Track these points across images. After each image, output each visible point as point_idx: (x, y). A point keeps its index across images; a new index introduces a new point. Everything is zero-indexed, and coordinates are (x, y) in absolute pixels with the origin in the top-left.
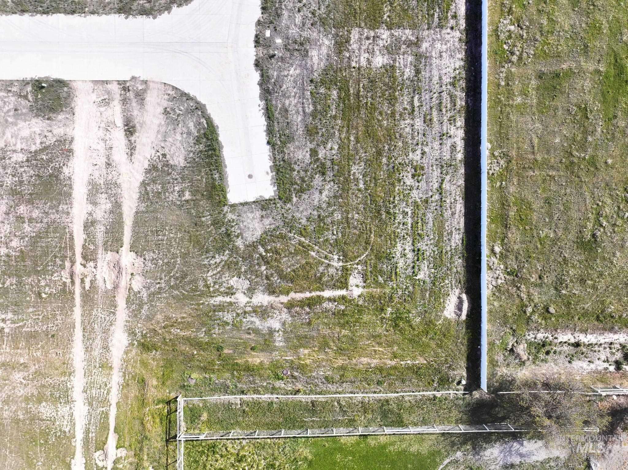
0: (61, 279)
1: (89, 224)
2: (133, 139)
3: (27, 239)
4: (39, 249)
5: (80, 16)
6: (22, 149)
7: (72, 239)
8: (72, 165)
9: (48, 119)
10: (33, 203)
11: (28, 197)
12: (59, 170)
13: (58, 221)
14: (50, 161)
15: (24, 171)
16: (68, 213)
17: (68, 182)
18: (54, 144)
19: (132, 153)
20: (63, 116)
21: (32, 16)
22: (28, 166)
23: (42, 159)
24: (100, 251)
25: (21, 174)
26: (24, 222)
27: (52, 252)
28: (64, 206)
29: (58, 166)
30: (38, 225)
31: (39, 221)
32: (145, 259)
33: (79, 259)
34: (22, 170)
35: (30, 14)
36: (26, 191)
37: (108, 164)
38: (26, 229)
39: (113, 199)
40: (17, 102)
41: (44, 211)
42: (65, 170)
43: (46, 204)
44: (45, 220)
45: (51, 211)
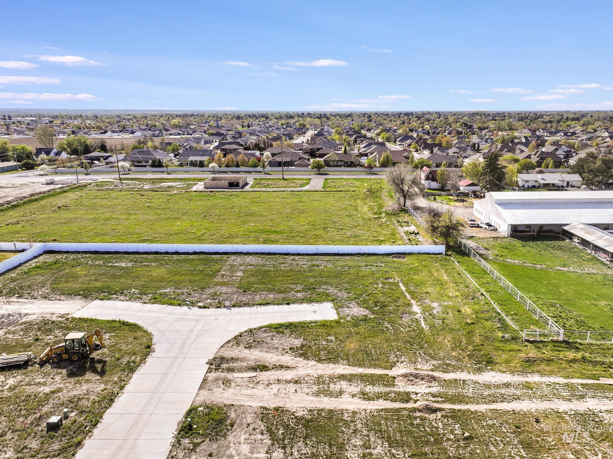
0: (439, 419)
1: (365, 396)
2: (270, 367)
3: (394, 451)
4: (405, 439)
5: (119, 397)
6: (267, 453)
7: (386, 410)
8: (295, 409)
9: (232, 426)
10: (343, 444)
11: (335, 449)
12: (299, 419)
13: (365, 421)
14: (287, 427)
15: (298, 451)
16: (354, 413)
17: (315, 412)
18: (265, 422)
19: (286, 367)
20: (233, 413)
21: (90, 437)
22: (291, 448)
23: (283, 434)
24: (396, 389)
25: (301, 454)
26: (371, 454)
27: (406, 427)
28: (346, 416)
29: (294, 420)
30: (372, 439)
31: (367, 438)
32: (398, 361)
33: (410, 405)
34: (296, 453)
35: (87, 438)
36: (327, 450)
37: (296, 382)
38: (379, 451)
39: (335, 380)
40: (200, 453)
41: (352, 433)
42: (300, 414)
43: (343, 432)
44: (365, 432)
45: (352, 428)
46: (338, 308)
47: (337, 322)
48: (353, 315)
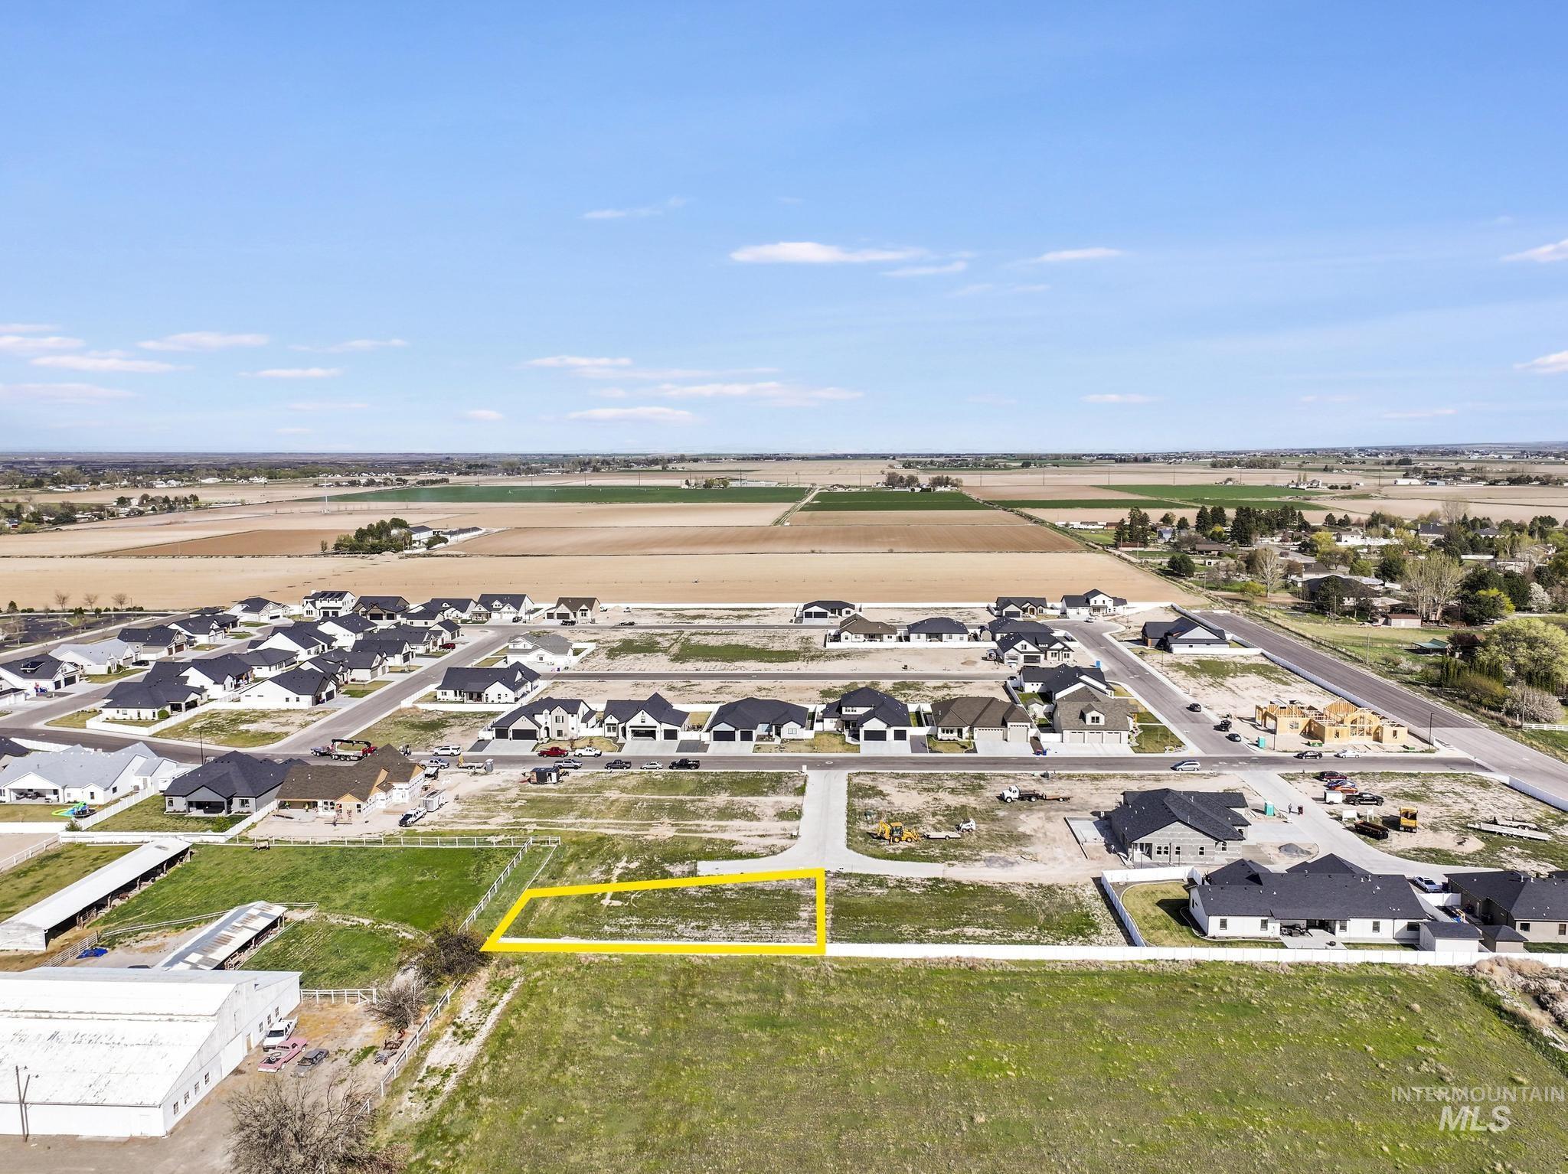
46: (694, 872)
47: (701, 859)
48: (682, 866)
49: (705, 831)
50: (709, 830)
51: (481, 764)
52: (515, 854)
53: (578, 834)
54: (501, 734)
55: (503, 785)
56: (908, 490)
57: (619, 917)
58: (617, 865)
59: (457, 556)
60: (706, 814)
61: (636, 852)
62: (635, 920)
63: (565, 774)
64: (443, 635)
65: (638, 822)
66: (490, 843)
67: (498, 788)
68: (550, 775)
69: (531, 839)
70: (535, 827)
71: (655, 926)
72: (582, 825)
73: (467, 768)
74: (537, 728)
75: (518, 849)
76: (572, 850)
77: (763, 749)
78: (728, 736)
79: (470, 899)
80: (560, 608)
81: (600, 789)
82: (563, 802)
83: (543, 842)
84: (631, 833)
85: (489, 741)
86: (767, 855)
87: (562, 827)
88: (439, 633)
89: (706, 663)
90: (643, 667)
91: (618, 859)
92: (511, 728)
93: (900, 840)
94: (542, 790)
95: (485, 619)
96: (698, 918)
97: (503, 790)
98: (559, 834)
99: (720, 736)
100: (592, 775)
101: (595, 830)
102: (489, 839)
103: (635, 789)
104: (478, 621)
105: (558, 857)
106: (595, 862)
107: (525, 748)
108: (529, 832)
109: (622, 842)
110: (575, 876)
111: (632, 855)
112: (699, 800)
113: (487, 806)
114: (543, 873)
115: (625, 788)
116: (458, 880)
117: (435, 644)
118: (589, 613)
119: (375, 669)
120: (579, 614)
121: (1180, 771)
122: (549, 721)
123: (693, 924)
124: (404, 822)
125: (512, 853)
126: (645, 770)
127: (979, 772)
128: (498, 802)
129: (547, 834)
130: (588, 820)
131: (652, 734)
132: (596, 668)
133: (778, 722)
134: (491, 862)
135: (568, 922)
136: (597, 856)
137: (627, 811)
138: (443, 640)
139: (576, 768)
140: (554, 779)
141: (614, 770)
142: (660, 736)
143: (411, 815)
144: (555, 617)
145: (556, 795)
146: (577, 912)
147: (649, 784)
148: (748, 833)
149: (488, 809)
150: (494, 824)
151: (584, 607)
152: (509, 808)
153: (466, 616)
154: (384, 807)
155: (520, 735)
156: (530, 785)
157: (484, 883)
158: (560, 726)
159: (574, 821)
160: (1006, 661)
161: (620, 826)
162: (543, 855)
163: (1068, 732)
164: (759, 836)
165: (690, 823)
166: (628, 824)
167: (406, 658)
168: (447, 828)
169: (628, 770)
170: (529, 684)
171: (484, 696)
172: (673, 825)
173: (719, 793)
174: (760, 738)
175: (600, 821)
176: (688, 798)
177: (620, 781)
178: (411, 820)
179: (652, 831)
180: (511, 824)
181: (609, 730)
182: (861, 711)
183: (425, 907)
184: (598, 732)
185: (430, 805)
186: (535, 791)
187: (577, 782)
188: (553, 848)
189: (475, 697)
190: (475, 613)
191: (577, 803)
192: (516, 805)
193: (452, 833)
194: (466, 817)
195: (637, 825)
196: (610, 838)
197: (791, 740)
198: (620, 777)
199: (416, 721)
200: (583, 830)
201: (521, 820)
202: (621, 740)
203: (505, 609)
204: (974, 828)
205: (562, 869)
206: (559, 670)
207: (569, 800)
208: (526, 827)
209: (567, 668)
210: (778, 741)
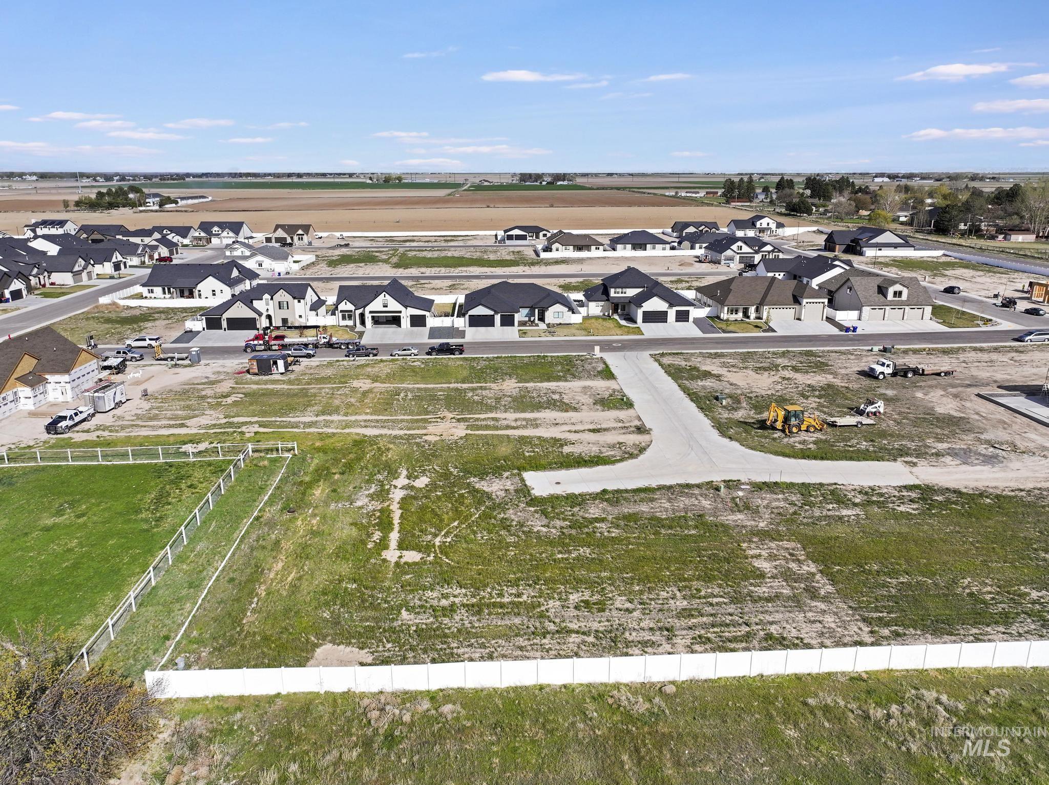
39: (521, 427)
46: (524, 490)
47: (525, 470)
48: (500, 480)
49: (508, 427)
50: (513, 424)
51: (184, 355)
52: (223, 471)
53: (322, 437)
54: (213, 323)
55: (213, 377)
56: (538, 184)
57: (424, 589)
58: (394, 482)
59: (186, 211)
60: (497, 403)
61: (417, 461)
62: (459, 595)
63: (295, 363)
64: (160, 250)
65: (406, 417)
66: (185, 454)
67: (206, 380)
68: (275, 363)
69: (250, 447)
70: (256, 428)
71: (502, 606)
72: (327, 424)
73: (166, 359)
74: (256, 316)
75: (230, 462)
76: (316, 461)
77: (530, 334)
78: (487, 321)
79: (134, 559)
80: (277, 232)
81: (344, 378)
82: (295, 395)
83: (268, 451)
84: (402, 432)
85: (199, 332)
86: (622, 460)
87: (297, 427)
88: (156, 247)
89: (429, 269)
90: (367, 272)
91: (393, 474)
92: (225, 316)
93: (800, 430)
94: (266, 382)
95: (205, 243)
96: (577, 584)
97: (213, 383)
98: (293, 438)
99: (476, 321)
100: (330, 364)
101: (347, 431)
102: (185, 448)
103: (390, 378)
104: (198, 243)
105: (294, 474)
106: (357, 479)
107: (243, 337)
108: (247, 435)
109: (391, 446)
110: (327, 504)
111: (414, 467)
112: (481, 388)
113: (188, 403)
114: (270, 502)
115: (377, 377)
116: (120, 520)
117: (151, 257)
118: (305, 237)
119: (79, 273)
120: (296, 238)
121: (1029, 343)
122: (271, 307)
123: (574, 598)
124: (52, 427)
125: (219, 469)
126: (397, 357)
127: (808, 349)
128: (204, 398)
129: (275, 439)
130: (335, 418)
131: (395, 321)
132: (319, 273)
133: (542, 305)
134: (183, 486)
135: (327, 604)
136: (357, 468)
137: (387, 403)
138: (159, 255)
139: (309, 356)
140: (281, 368)
141: (357, 358)
142: (405, 322)
143: (64, 418)
144: (273, 240)
145: (286, 387)
146: (340, 581)
147: (406, 372)
148: (573, 428)
149: (188, 407)
150: (193, 427)
151: (300, 232)
152: (219, 404)
153: (186, 241)
154: (32, 408)
155: (236, 324)
156: (249, 376)
157: (166, 525)
158: (284, 314)
159: (314, 419)
160: (723, 262)
161: (383, 424)
162: (270, 472)
163: (868, 308)
164: (590, 430)
165: (482, 416)
166: (393, 421)
167: (117, 267)
168: (122, 434)
169: (375, 358)
170: (248, 282)
171: (196, 293)
172: (459, 420)
173: (504, 380)
174: (522, 324)
175: (353, 418)
176: (465, 386)
177: (369, 369)
178: (63, 424)
179: (431, 428)
180: (220, 426)
181: (344, 318)
182: (631, 292)
183: (42, 582)
184: (330, 321)
185: (101, 403)
186: (255, 384)
187: (312, 371)
188: (285, 459)
189: (186, 293)
190: (196, 238)
191: (315, 395)
192: (230, 400)
193: (128, 441)
194: (155, 418)
195: (407, 421)
196: (373, 441)
197: (558, 325)
198: (367, 365)
199: (113, 316)
200: (330, 431)
201: (236, 420)
202: (359, 327)
203: (225, 234)
204: (882, 410)
205: (304, 494)
206: (279, 274)
207: (304, 393)
208: (244, 429)
209: (288, 273)
210: (542, 326)
